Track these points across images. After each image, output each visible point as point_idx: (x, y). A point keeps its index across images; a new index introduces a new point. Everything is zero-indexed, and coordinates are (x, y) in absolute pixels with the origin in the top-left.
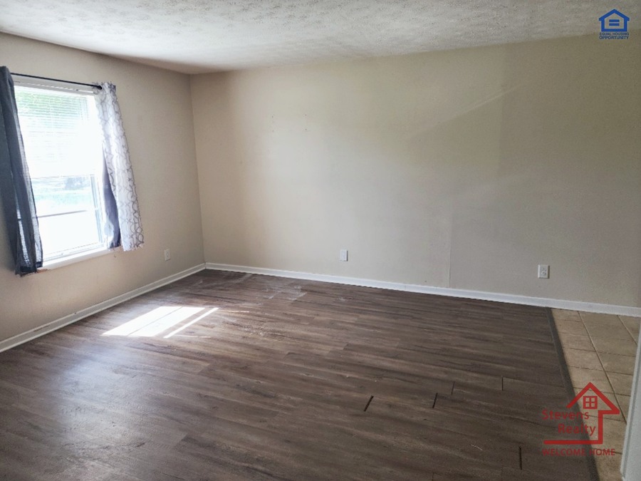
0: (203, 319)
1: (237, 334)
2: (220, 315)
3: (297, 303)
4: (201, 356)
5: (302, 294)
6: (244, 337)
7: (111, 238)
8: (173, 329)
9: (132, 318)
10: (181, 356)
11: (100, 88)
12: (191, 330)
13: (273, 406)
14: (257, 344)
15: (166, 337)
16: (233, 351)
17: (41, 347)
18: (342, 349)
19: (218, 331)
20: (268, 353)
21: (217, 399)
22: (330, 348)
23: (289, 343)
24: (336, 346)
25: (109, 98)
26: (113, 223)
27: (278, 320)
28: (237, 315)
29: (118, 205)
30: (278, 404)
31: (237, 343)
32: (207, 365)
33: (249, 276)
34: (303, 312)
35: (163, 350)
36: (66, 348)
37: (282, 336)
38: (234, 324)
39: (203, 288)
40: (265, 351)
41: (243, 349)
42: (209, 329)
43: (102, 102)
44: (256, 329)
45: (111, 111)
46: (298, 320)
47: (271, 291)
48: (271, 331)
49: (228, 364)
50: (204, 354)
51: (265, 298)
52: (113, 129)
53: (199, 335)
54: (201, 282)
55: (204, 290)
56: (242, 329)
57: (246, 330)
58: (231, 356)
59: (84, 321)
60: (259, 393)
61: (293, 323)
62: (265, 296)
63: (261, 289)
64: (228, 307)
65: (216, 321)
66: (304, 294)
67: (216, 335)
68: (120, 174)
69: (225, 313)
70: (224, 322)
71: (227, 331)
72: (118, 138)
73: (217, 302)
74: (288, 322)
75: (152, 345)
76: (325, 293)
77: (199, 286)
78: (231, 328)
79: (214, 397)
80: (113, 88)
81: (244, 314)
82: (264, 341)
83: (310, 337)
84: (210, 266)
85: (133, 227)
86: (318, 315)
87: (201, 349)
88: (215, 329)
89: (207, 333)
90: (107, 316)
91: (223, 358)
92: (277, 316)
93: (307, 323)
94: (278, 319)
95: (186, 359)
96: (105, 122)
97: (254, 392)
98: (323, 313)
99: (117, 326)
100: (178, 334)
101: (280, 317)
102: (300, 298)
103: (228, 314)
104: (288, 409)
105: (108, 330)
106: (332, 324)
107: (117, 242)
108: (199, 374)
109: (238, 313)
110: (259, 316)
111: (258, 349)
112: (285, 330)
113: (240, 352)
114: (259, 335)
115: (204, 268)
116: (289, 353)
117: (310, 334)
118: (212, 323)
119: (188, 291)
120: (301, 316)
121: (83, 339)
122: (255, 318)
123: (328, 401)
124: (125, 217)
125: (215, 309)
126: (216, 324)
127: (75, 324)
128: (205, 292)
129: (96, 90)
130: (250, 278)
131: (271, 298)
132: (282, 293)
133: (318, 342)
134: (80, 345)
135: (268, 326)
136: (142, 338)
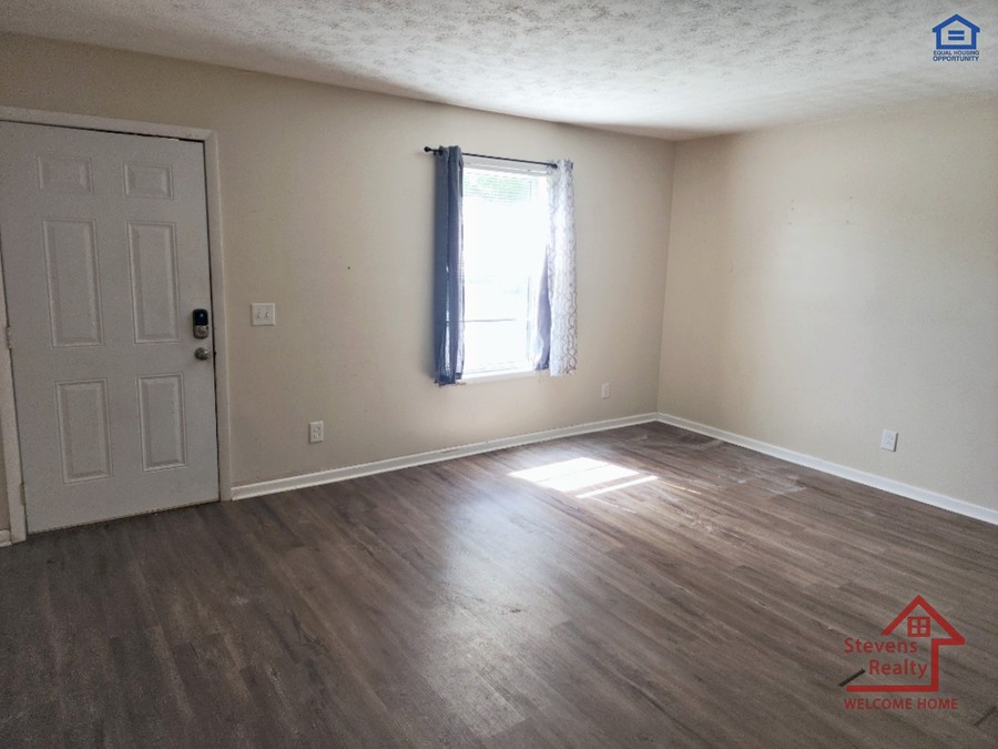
0: (634, 487)
1: (673, 519)
2: (658, 487)
3: (781, 500)
4: (617, 534)
5: (796, 489)
6: (682, 526)
7: (538, 357)
8: (590, 489)
9: (547, 463)
10: (592, 526)
11: (555, 166)
12: (614, 497)
13: (694, 626)
14: (698, 540)
15: (580, 497)
16: (661, 539)
17: (445, 471)
18: (836, 586)
19: (648, 507)
20: (709, 555)
21: (619, 591)
22: (816, 580)
23: (748, 552)
24: (827, 579)
25: (564, 178)
26: (543, 337)
27: (741, 516)
28: (681, 494)
29: (553, 316)
30: (703, 627)
31: (670, 530)
32: (620, 546)
33: (718, 443)
34: (787, 516)
35: (572, 512)
36: (468, 479)
37: (741, 539)
38: (673, 505)
39: (645, 447)
40: (707, 552)
41: (675, 541)
42: (636, 501)
43: (555, 185)
44: (703, 519)
45: (563, 196)
46: (775, 525)
47: (745, 472)
48: (727, 529)
49: (647, 553)
50: (619, 531)
51: (730, 480)
52: (562, 219)
53: (621, 506)
54: (645, 437)
55: (645, 449)
56: (682, 514)
57: (689, 516)
58: (656, 544)
59: (494, 453)
60: (680, 604)
61: (766, 527)
62: (734, 478)
63: (730, 465)
64: (671, 479)
65: (649, 494)
66: (801, 489)
67: (643, 512)
68: (561, 278)
69: (666, 488)
70: (660, 498)
71: (660, 510)
72: (565, 230)
73: (658, 469)
74: (757, 523)
75: (559, 501)
76: (839, 497)
77: (641, 443)
78: (667, 508)
79: (616, 588)
80: (570, 166)
81: (692, 494)
82: (709, 539)
83: (787, 554)
84: (664, 418)
85: (566, 347)
86: (812, 526)
87: (619, 525)
88: (646, 504)
89: (632, 506)
90: (519, 454)
91: (644, 544)
92: (742, 511)
93: (789, 534)
94: (741, 514)
95: (597, 531)
96: (554, 209)
97: (672, 600)
98: (824, 526)
99: (525, 468)
100: (595, 496)
101: (748, 514)
102: (793, 494)
103: (669, 489)
104: (714, 638)
105: (516, 470)
106: (833, 546)
107: (545, 364)
108: (607, 554)
109: (685, 492)
110: (714, 503)
111: (697, 547)
112: (748, 533)
113: (670, 544)
114: (707, 529)
115: (654, 420)
116: (744, 567)
117: (787, 549)
118: (643, 495)
119: (623, 445)
120: (782, 520)
121: (487, 473)
122: (707, 504)
123: (783, 652)
124: (558, 332)
125: (653, 478)
126: (648, 497)
127: (484, 454)
128: (647, 452)
129: (550, 169)
130: (719, 447)
131: (741, 482)
132: (763, 479)
133: (796, 565)
134: (483, 479)
135: (722, 521)
136: (550, 490)
